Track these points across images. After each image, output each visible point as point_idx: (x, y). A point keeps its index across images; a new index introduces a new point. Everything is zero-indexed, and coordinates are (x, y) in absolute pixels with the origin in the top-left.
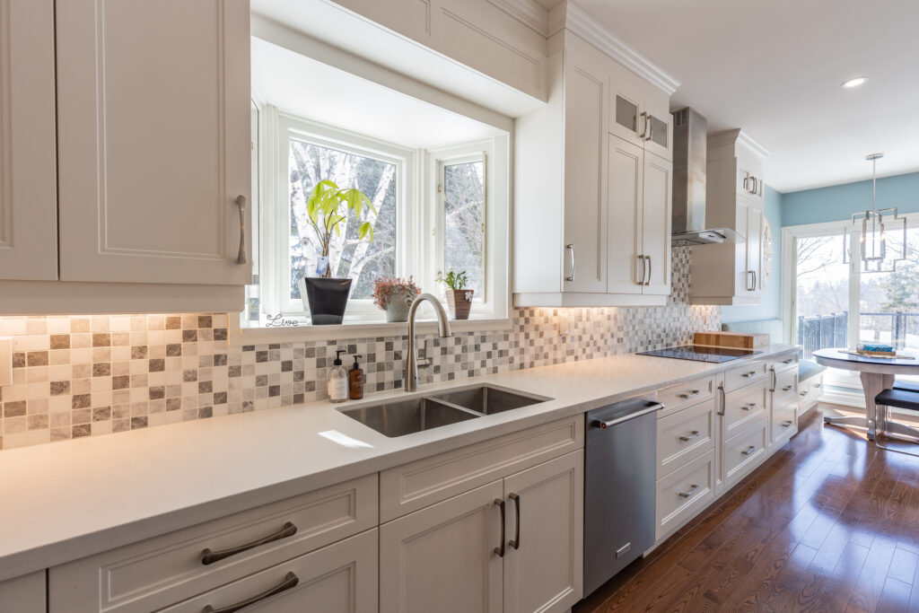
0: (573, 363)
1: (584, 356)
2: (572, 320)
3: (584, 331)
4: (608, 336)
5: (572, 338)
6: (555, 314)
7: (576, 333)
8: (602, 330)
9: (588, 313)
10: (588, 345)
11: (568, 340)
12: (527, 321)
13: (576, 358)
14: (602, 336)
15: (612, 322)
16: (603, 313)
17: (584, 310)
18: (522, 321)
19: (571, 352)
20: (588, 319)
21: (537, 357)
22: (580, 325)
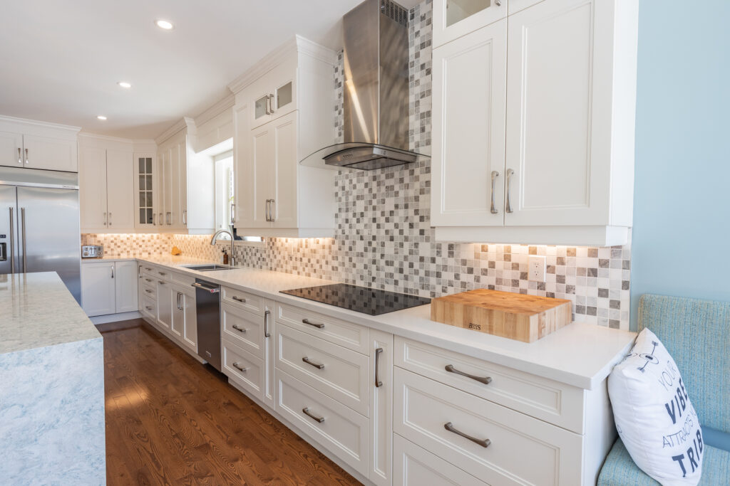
0: (297, 275)
1: (304, 273)
2: (296, 246)
3: (304, 255)
4: (323, 262)
5: (296, 258)
6: (287, 241)
7: (299, 255)
8: (318, 256)
9: (306, 242)
10: (307, 266)
11: (294, 259)
12: (273, 244)
13: (299, 273)
14: (318, 262)
15: (327, 251)
16: (318, 243)
17: (304, 240)
18: (271, 245)
19: (295, 268)
20: (306, 247)
21: (278, 265)
22: (301, 249)
